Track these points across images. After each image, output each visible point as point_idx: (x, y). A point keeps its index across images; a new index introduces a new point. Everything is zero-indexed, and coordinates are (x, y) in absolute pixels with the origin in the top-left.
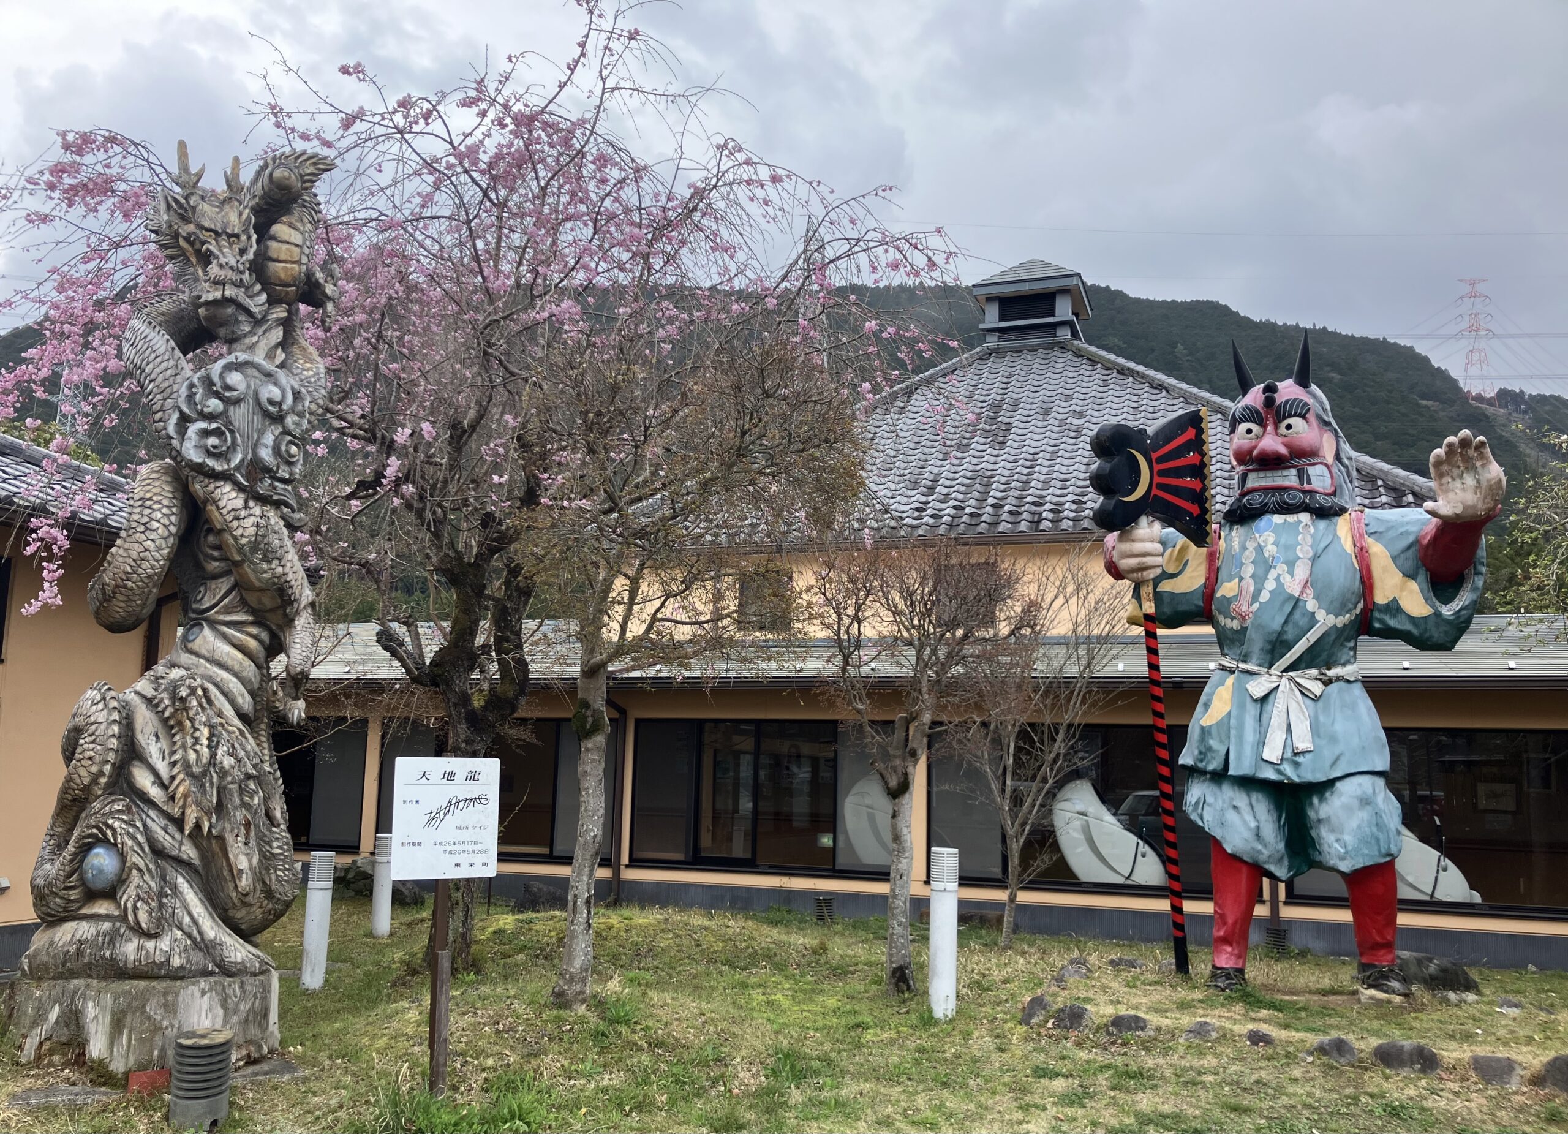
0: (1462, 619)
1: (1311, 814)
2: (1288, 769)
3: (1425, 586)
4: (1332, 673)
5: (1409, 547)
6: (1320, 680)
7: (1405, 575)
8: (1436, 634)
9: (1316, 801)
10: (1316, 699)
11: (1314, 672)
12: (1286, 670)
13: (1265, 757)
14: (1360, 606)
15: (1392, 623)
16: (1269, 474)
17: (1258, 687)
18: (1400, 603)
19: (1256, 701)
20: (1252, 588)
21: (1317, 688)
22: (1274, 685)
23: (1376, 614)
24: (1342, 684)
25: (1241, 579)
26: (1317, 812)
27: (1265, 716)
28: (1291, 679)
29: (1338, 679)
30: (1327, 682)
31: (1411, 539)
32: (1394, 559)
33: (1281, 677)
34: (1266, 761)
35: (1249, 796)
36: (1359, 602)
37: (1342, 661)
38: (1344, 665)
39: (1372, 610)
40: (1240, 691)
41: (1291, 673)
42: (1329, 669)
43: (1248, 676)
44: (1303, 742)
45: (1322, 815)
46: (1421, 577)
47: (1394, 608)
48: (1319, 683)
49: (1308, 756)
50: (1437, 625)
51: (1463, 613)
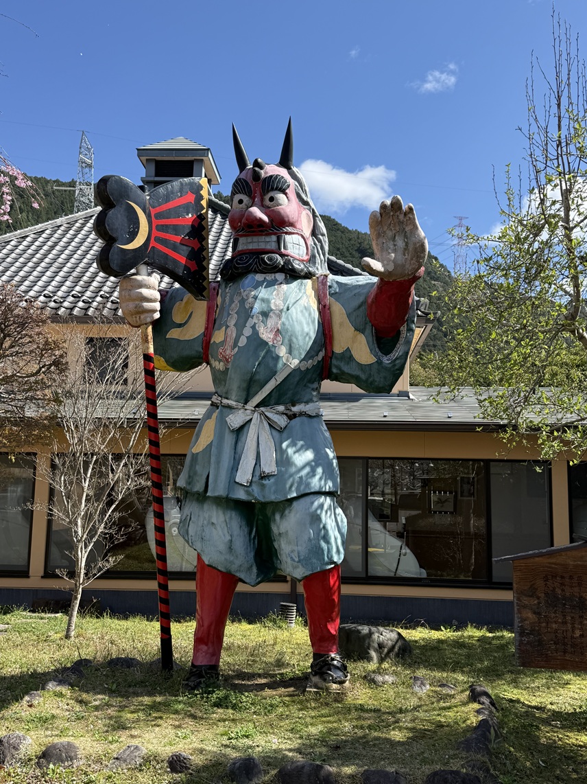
0: (396, 367)
1: (274, 529)
2: (255, 489)
3: (370, 339)
4: (296, 409)
5: (360, 307)
6: (286, 414)
7: (356, 329)
8: (379, 380)
9: (277, 517)
10: (281, 431)
11: (281, 408)
12: (258, 406)
13: (237, 480)
14: (322, 354)
15: (346, 369)
16: (255, 239)
17: (235, 420)
18: (352, 352)
19: (233, 431)
20: (234, 335)
21: (282, 421)
22: (248, 418)
23: (334, 362)
24: (304, 418)
25: (227, 327)
26: (278, 527)
27: (240, 444)
28: (262, 414)
29: (302, 414)
30: (292, 417)
31: (362, 299)
32: (349, 316)
33: (254, 411)
34: (238, 483)
35: (224, 513)
36: (321, 350)
37: (305, 400)
38: (307, 403)
39: (331, 358)
40: (222, 422)
41: (262, 409)
42: (294, 406)
43: (228, 410)
44: (269, 466)
45: (282, 530)
46: (368, 331)
47: (347, 356)
48: (285, 417)
49: (272, 480)
50: (379, 372)
51: (397, 362)
